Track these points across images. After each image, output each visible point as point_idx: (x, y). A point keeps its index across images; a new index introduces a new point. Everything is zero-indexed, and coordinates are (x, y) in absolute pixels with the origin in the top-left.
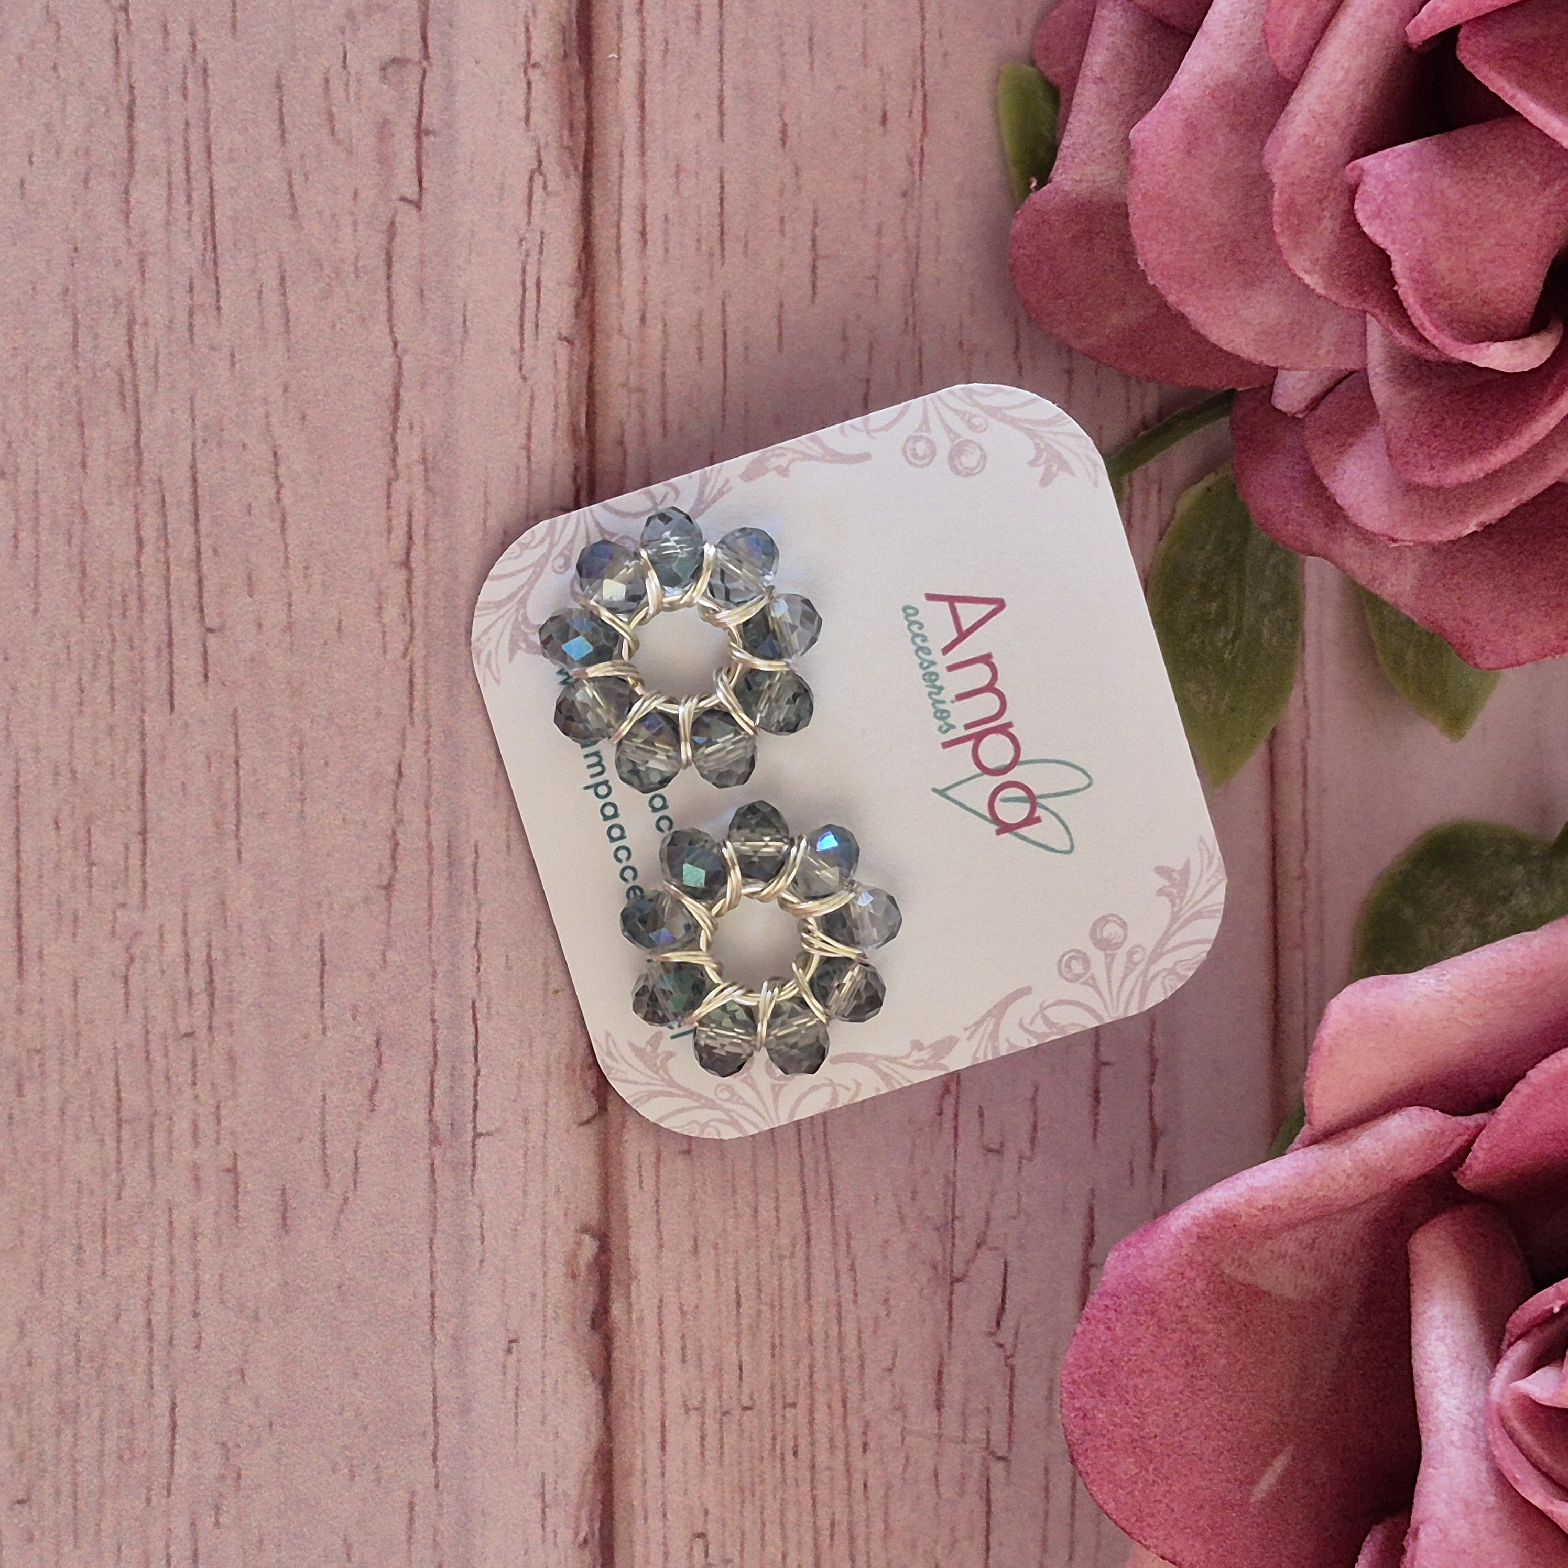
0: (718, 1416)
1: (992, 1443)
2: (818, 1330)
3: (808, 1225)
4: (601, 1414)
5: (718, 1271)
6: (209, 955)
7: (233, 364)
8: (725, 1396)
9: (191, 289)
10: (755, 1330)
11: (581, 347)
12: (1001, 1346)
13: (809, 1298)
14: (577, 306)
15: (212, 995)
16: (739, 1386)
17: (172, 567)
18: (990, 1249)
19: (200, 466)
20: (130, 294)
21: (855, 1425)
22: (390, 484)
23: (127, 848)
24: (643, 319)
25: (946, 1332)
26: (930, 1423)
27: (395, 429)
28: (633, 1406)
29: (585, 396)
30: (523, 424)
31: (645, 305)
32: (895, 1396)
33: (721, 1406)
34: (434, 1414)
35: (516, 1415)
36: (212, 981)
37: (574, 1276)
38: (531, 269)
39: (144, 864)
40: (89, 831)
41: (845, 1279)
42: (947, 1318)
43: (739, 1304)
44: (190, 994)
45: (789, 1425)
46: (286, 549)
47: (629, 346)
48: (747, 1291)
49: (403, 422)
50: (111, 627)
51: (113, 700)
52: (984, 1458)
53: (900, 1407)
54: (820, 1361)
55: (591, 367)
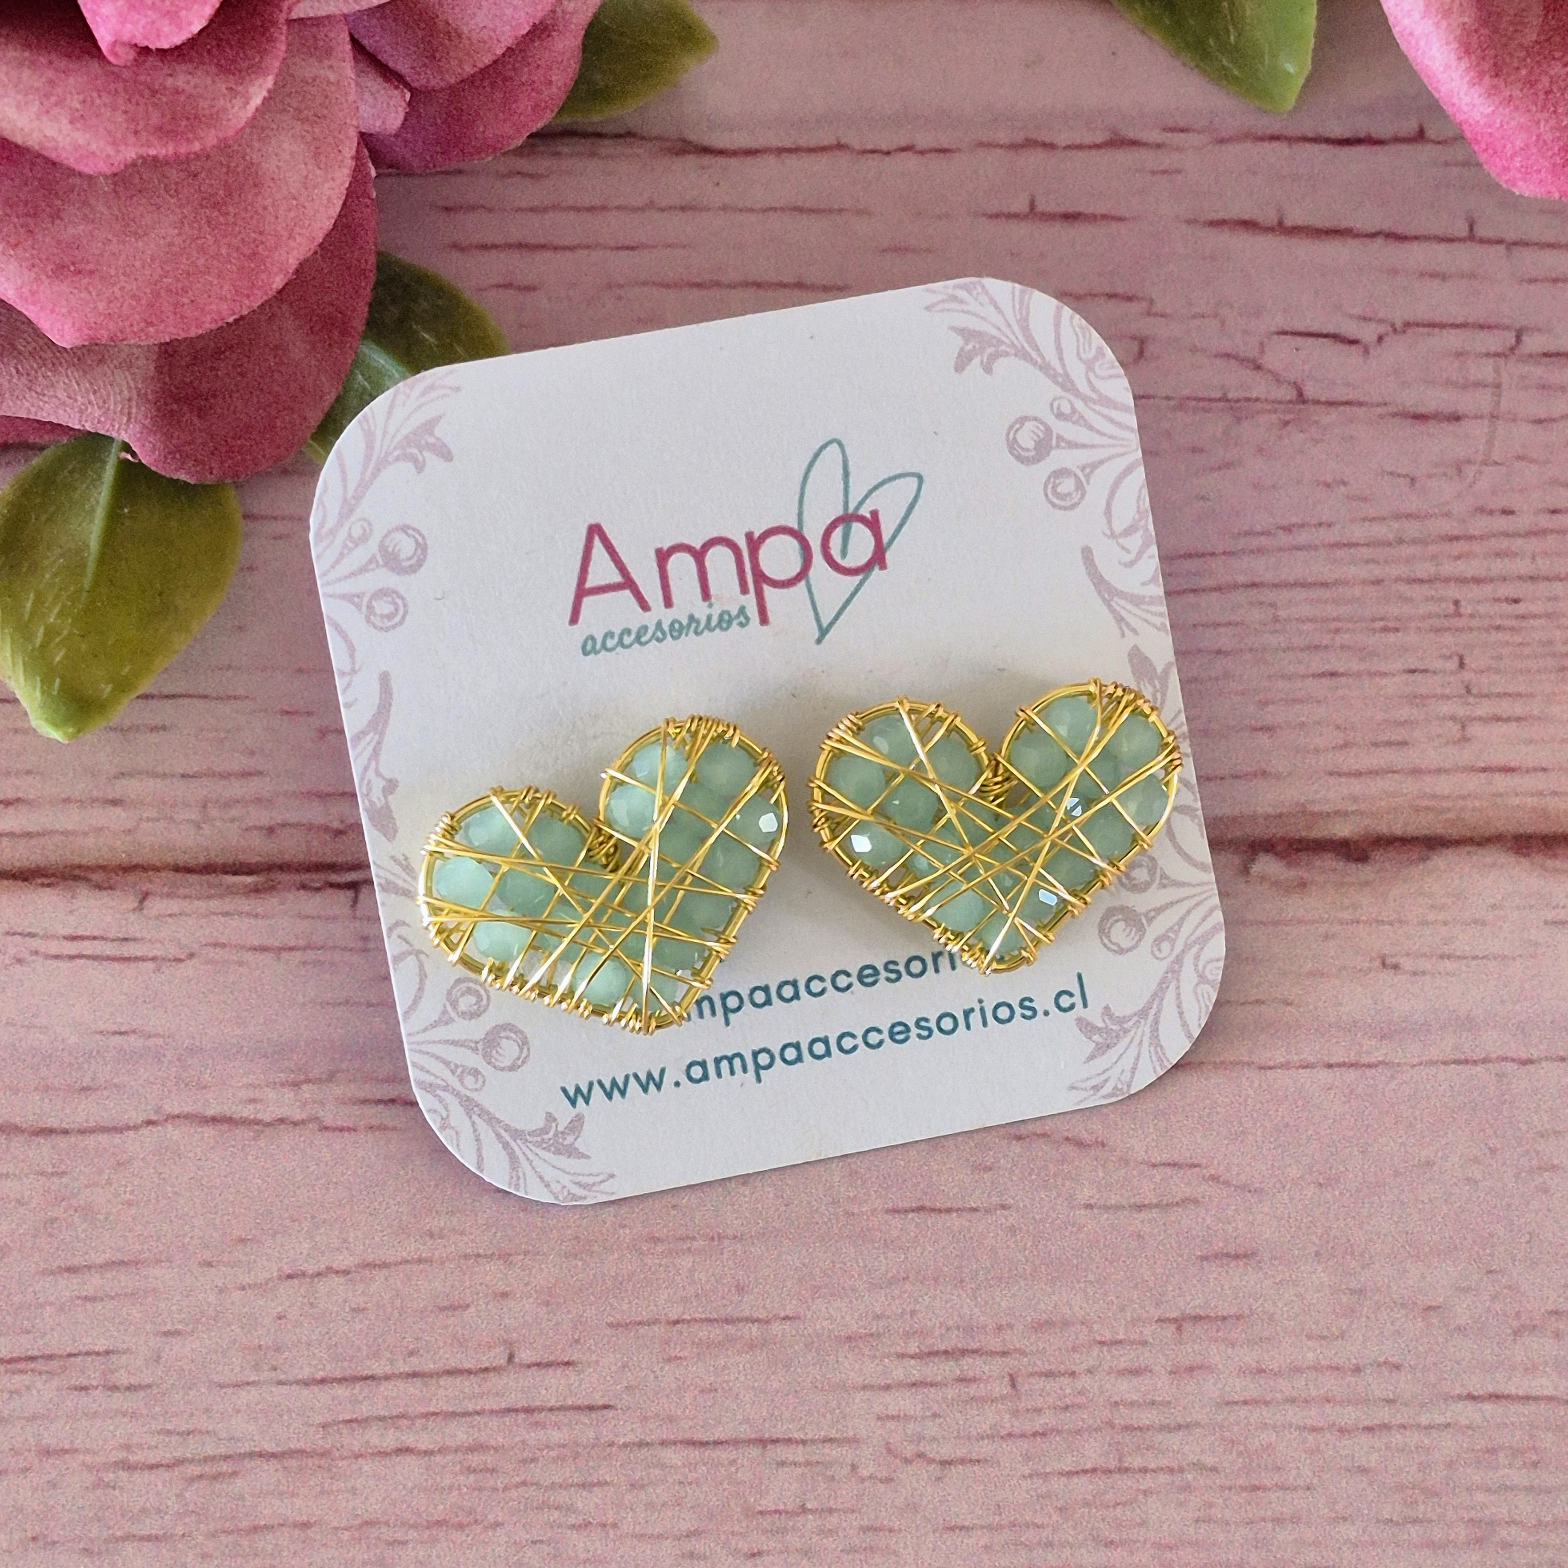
0: (1471, 700)
1: (1500, 350)
2: (1363, 572)
3: (1235, 586)
4: (1472, 849)
5: (1295, 701)
6: (912, 1357)
7: (177, 1333)
8: (1448, 691)
9: (84, 1388)
10: (1364, 653)
11: (151, 881)
12: (1380, 339)
13: (1324, 585)
14: (99, 887)
15: (964, 1352)
16: (1434, 672)
17: (432, 1409)
18: (1262, 351)
19: (306, 1373)
20: (89, 1468)
21: (1480, 525)
22: (326, 1128)
23: (783, 1464)
24: (115, 802)
25: (1364, 409)
26: (1478, 430)
27: (257, 1122)
28: (1463, 809)
29: (212, 878)
30: (250, 957)
31: (94, 800)
32: (1445, 474)
33: (1461, 696)
34: (1475, 1062)
35: (1475, 958)
36: (946, 1352)
37: (1303, 885)
38: (54, 947)
39: (804, 1442)
40: (761, 1513)
41: (1303, 537)
42: (1348, 409)
43: (1333, 674)
44: (962, 1380)
45: (1482, 609)
46: (407, 1262)
47: (148, 819)
48: (1317, 663)
49: (247, 1112)
50: (506, 1489)
51: (600, 1484)
52: (1518, 361)
53: (1459, 467)
54: (1402, 570)
55: (177, 869)
